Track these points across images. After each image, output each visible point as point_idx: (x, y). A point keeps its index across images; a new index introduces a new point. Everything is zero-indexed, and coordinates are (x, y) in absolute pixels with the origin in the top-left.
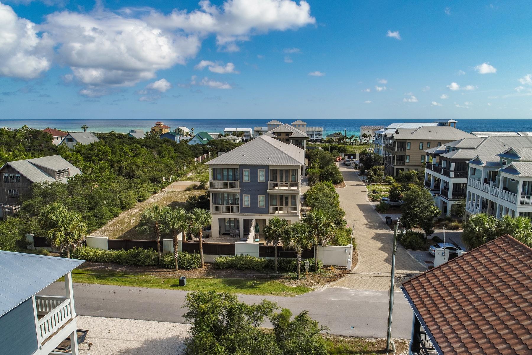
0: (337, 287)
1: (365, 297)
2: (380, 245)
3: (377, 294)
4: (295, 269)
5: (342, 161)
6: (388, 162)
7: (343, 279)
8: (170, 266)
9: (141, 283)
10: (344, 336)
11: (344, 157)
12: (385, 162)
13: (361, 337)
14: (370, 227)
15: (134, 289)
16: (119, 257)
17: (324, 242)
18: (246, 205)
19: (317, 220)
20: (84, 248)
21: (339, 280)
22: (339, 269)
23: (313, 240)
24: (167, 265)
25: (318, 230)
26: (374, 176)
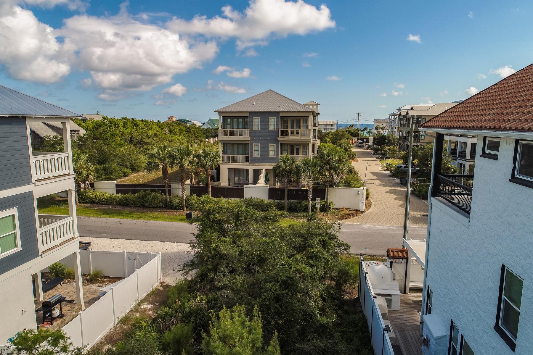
0: (349, 223)
1: (378, 230)
2: (394, 196)
3: (392, 228)
4: (306, 209)
5: (355, 145)
6: (402, 141)
7: (356, 217)
8: (179, 207)
9: (148, 218)
10: (357, 254)
11: (357, 140)
12: (399, 142)
13: (375, 255)
14: (384, 185)
15: (141, 222)
16: (125, 199)
17: (336, 179)
18: (256, 154)
19: (328, 156)
20: (92, 191)
21: (351, 219)
22: (351, 210)
23: (325, 175)
24: (175, 206)
25: (329, 165)
26: (388, 151)
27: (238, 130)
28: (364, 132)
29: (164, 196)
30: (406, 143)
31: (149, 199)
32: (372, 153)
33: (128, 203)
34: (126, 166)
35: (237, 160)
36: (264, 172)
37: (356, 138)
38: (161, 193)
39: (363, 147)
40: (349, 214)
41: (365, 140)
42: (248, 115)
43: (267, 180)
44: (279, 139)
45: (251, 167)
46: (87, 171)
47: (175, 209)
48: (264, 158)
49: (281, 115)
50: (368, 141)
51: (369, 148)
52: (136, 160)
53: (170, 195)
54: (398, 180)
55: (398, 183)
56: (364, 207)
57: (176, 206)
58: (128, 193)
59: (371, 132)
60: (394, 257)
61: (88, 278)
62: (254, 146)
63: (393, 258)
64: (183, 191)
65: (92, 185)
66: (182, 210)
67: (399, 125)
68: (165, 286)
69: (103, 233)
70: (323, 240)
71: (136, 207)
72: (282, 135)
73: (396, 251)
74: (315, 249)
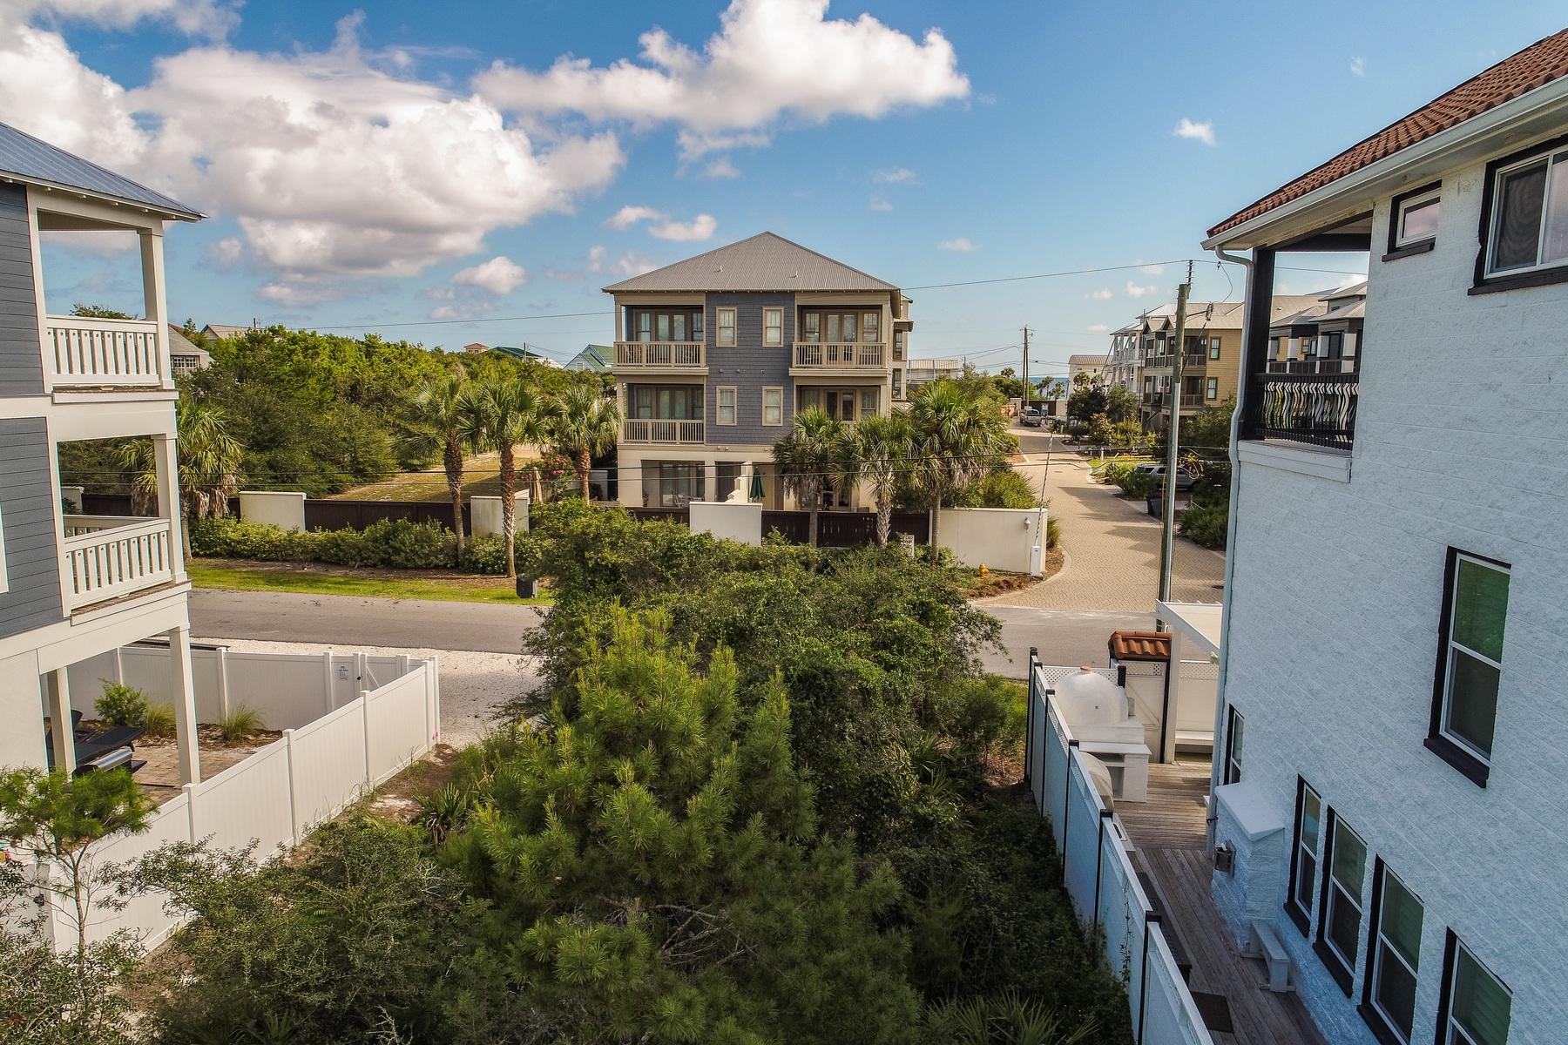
2: (1130, 542)
6: (1153, 406)
7: (1019, 592)
8: (494, 567)
9: (401, 593)
11: (1023, 408)
12: (1144, 408)
14: (1101, 518)
15: (380, 602)
16: (334, 543)
17: (961, 480)
18: (725, 418)
19: (938, 410)
20: (233, 522)
21: (1005, 595)
22: (1005, 575)
23: (928, 464)
24: (483, 564)
25: (940, 436)
26: (1110, 433)
27: (673, 344)
28: (1041, 391)
29: (451, 536)
30: (1164, 412)
31: (404, 544)
32: (1064, 442)
33: (341, 554)
34: (337, 463)
35: (667, 435)
36: (747, 471)
37: (1019, 401)
38: (443, 527)
39: (1039, 426)
40: (997, 584)
41: (1045, 407)
42: (701, 301)
43: (757, 494)
44: (793, 372)
45: (709, 456)
46: (219, 459)
47: (483, 571)
48: (748, 431)
49: (799, 301)
50: (1052, 410)
51: (1056, 427)
52: (366, 444)
53: (468, 532)
54: (1142, 506)
55: (1140, 513)
56: (1042, 567)
57: (486, 565)
58: (342, 526)
59: (1063, 392)
60: (1132, 657)
61: (218, 733)
62: (718, 391)
63: (1125, 659)
64: (506, 519)
65: (234, 504)
66: (503, 574)
67: (1144, 361)
68: (449, 755)
69: (263, 628)
70: (922, 604)
71: (366, 566)
72: (801, 361)
73: (1136, 641)
74: (897, 622)
